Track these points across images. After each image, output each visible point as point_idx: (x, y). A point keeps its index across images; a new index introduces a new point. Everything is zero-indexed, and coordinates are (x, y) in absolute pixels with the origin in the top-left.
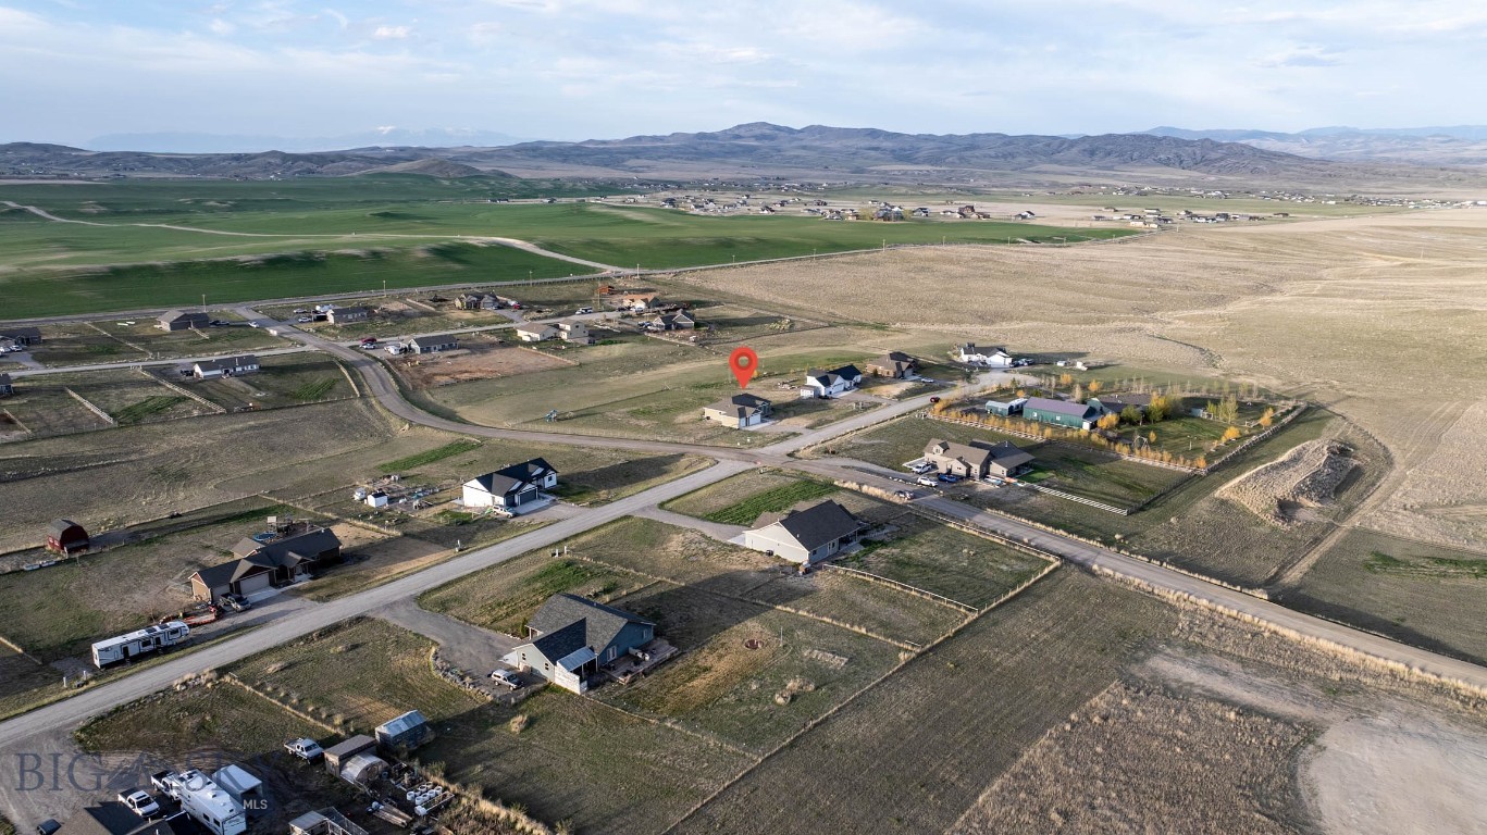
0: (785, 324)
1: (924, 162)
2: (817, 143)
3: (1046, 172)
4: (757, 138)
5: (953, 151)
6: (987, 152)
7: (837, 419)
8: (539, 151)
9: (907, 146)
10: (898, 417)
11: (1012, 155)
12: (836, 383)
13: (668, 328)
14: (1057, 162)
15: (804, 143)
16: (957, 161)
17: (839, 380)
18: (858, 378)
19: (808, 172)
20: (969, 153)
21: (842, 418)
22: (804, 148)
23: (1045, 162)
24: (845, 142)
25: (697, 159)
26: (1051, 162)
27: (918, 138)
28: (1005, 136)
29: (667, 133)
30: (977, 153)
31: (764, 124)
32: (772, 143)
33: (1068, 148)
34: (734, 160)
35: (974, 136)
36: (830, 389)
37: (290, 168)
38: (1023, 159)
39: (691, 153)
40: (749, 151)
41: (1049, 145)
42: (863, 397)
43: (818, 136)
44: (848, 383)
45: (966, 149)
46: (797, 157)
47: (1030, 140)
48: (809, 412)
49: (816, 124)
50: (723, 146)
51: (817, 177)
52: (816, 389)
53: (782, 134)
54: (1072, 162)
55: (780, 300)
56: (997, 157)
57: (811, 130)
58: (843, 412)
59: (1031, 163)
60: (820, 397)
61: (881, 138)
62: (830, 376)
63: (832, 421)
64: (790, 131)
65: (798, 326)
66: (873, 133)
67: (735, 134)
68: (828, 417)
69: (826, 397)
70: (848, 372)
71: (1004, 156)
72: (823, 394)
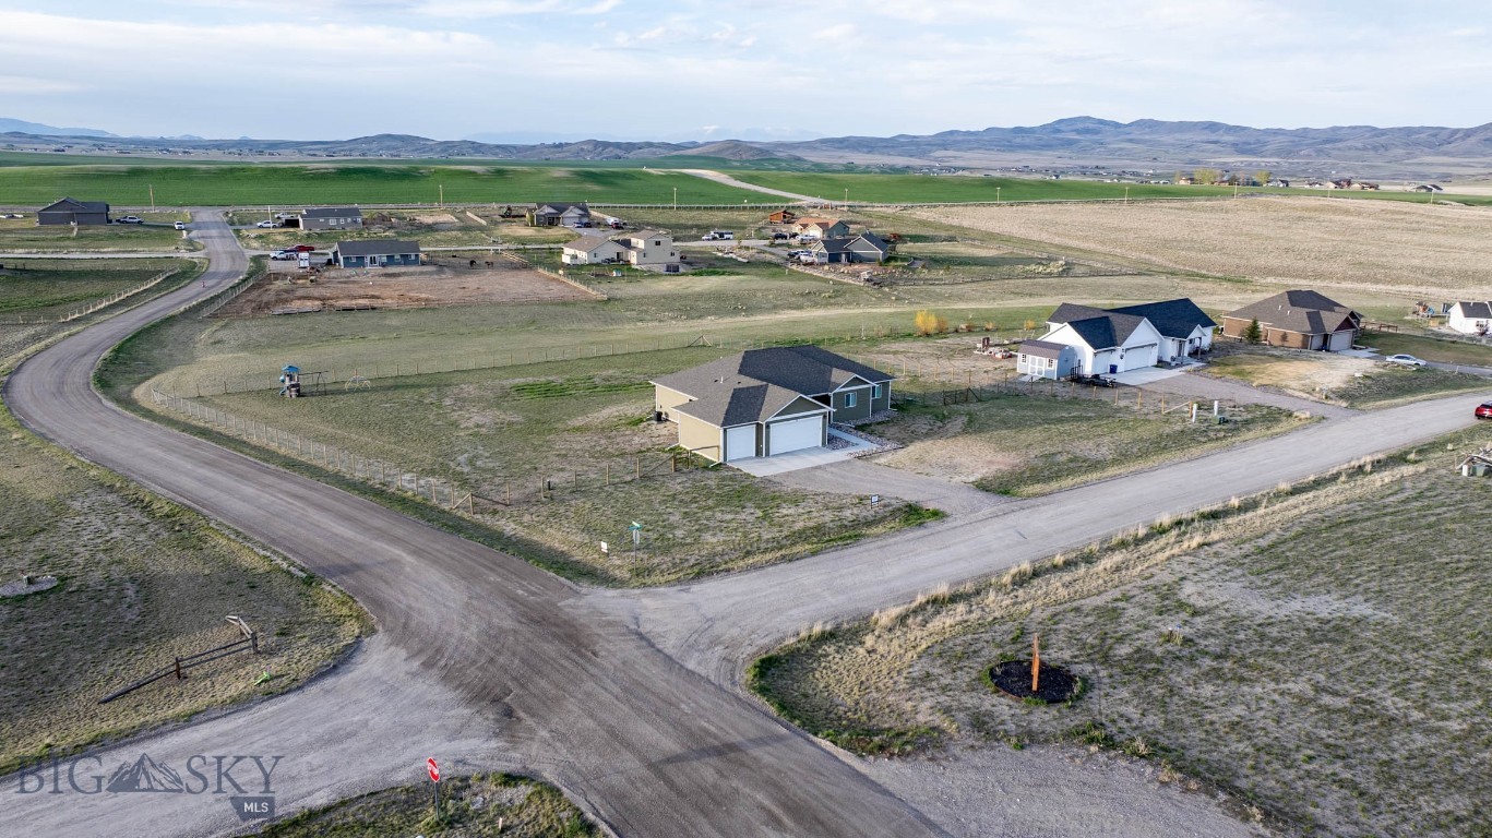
0: (1054, 268)
1: (1271, 156)
2: (1147, 137)
3: (1432, 164)
4: (1078, 132)
5: (1307, 145)
6: (1349, 143)
7: (1122, 457)
8: (846, 143)
9: (1252, 140)
10: (1379, 465)
11: (1385, 147)
12: (1132, 340)
13: (834, 259)
14: (1446, 154)
15: (1130, 137)
16: (1314, 154)
17: (1145, 332)
18: (1203, 337)
19: (1133, 163)
20: (1328, 146)
21: (1144, 454)
22: (1131, 141)
23: (1429, 154)
24: (1178, 136)
25: (1010, 151)
26: (1438, 154)
27: (1267, 132)
28: (1374, 129)
29: (982, 129)
30: (1340, 145)
31: (1088, 118)
32: (1096, 137)
33: (1463, 139)
34: (1050, 153)
35: (1335, 129)
36: (1114, 358)
37: (600, 154)
38: (1400, 152)
39: (1004, 146)
40: (1069, 143)
41: (1435, 136)
42: (1221, 389)
43: (1147, 130)
44: (1170, 347)
45: (1327, 141)
46: (1121, 149)
47: (1409, 131)
48: (1019, 425)
49: (1147, 118)
50: (1040, 139)
51: (1143, 167)
52: (1063, 353)
53: (1107, 128)
54: (1468, 153)
55: (1057, 240)
56: (1365, 149)
57: (1140, 124)
58: (1145, 432)
59: (1410, 155)
60: (1079, 380)
61: (1221, 132)
62: (1115, 319)
63: (1096, 465)
64: (1117, 125)
65: (1078, 270)
66: (1212, 127)
67: (1056, 127)
68: (1086, 448)
69: (1096, 382)
70: (1176, 318)
71: (1375, 149)
72: (1088, 370)
